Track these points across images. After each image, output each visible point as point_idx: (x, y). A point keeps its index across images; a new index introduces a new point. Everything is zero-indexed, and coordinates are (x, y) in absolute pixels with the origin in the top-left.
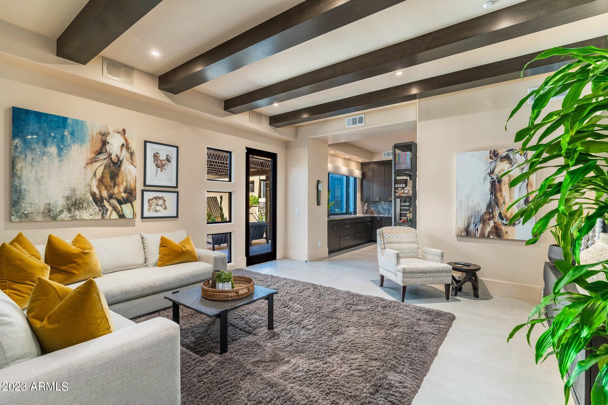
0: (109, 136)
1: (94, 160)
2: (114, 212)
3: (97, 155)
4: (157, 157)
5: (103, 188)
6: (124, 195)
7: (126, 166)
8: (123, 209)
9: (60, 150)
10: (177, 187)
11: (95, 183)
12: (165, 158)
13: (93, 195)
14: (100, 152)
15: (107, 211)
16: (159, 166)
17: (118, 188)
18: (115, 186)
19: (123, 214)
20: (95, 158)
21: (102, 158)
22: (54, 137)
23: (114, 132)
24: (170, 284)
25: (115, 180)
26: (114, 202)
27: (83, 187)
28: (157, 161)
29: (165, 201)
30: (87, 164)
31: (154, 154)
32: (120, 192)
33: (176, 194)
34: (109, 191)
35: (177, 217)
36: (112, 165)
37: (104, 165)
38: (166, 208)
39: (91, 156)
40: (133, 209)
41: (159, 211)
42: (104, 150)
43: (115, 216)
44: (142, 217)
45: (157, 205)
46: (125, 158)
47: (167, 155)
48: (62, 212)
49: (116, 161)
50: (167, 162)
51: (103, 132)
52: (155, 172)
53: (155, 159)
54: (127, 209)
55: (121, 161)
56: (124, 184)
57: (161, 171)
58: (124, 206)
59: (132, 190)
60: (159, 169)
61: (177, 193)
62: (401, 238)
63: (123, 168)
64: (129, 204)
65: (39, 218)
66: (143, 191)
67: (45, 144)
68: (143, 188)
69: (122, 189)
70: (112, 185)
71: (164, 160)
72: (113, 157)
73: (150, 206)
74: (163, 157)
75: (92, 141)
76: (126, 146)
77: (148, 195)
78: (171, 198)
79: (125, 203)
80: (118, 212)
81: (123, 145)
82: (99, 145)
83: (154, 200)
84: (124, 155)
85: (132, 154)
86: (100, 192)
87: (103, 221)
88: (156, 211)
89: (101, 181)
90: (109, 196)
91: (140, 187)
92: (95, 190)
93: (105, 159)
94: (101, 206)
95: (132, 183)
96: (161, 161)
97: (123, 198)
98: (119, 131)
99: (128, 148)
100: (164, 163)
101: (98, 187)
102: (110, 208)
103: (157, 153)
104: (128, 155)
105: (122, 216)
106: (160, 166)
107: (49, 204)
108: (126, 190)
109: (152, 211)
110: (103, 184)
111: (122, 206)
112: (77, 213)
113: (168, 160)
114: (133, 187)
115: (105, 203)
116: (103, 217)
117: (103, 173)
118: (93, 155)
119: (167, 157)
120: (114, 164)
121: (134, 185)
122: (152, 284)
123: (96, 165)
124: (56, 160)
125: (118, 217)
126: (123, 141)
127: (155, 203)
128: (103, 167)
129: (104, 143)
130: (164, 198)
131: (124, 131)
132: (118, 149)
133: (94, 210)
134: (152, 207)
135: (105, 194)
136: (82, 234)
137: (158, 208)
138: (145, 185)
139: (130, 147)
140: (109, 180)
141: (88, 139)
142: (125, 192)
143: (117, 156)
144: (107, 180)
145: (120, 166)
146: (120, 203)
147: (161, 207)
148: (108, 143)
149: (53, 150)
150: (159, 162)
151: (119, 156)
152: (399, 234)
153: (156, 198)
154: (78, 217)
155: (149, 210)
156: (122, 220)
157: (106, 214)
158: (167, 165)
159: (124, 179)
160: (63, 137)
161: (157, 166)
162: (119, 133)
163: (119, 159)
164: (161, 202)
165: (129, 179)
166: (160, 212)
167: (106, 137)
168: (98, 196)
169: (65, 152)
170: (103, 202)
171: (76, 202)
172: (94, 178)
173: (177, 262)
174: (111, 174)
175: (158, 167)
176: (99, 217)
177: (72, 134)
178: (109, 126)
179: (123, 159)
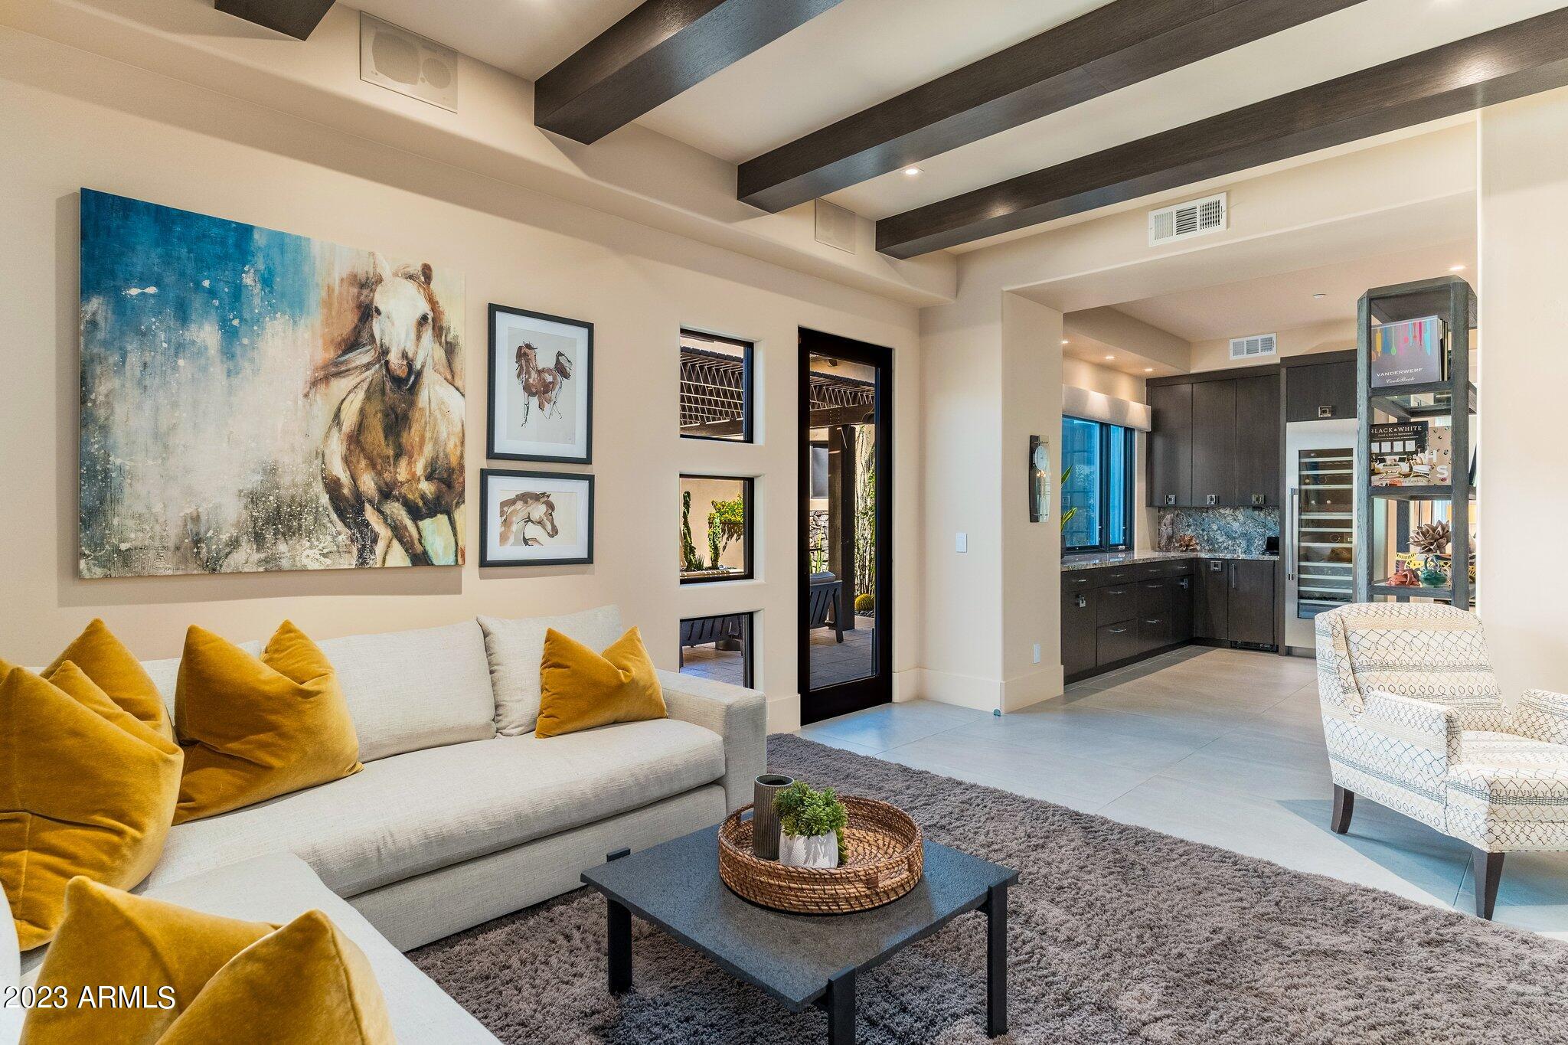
0: (379, 288)
1: (334, 370)
2: (396, 543)
3: (345, 353)
4: (528, 361)
5: (363, 463)
6: (427, 487)
7: (434, 391)
8: (424, 534)
9: (230, 334)
10: (588, 460)
11: (336, 448)
12: (551, 364)
13: (333, 487)
14: (352, 344)
15: (375, 541)
16: (534, 390)
17: (409, 463)
18: (398, 456)
19: (425, 553)
20: (336, 364)
21: (358, 363)
22: (212, 293)
23: (396, 275)
24: (583, 805)
25: (398, 435)
26: (396, 509)
27: (299, 460)
28: (528, 373)
29: (551, 506)
30: (315, 383)
31: (520, 348)
32: (414, 479)
33: (585, 484)
34: (379, 474)
35: (589, 560)
36: (388, 385)
37: (365, 386)
38: (554, 532)
39: (324, 354)
40: (455, 535)
41: (535, 540)
42: (365, 335)
43: (398, 557)
44: (484, 563)
45: (529, 520)
46: (429, 361)
47: (560, 354)
48: (234, 544)
49: (402, 373)
50: (559, 378)
51: (362, 277)
52: (522, 410)
53: (521, 366)
54: (435, 534)
55: (419, 374)
56: (428, 450)
57: (541, 407)
58: (426, 524)
59: (451, 471)
60: (534, 401)
61: (591, 479)
62: (1424, 649)
63: (423, 398)
64: (442, 518)
65: (165, 566)
66: (485, 474)
67: (183, 315)
68: (485, 464)
69: (420, 468)
70: (391, 452)
71: (549, 371)
72: (394, 358)
73: (506, 523)
74: (544, 359)
75: (328, 304)
76: (432, 322)
77: (502, 489)
78: (569, 496)
79: (432, 514)
80: (407, 546)
81: (424, 318)
82: (350, 320)
83: (519, 505)
84: (427, 352)
85: (450, 349)
86: (354, 478)
87: (363, 576)
88: (526, 542)
89: (356, 440)
90: (380, 491)
91: (475, 461)
92: (339, 470)
93: (367, 366)
94: (358, 525)
95: (451, 445)
96: (540, 372)
97: (423, 497)
98: (411, 270)
99: (439, 330)
100: (549, 379)
101: (347, 461)
102: (384, 532)
103: (528, 346)
104: (440, 353)
105: (420, 559)
106: (540, 389)
107: (196, 519)
108: (434, 471)
109: (512, 539)
110: (363, 450)
111: (420, 523)
112: (282, 547)
113: (561, 370)
114: (454, 461)
115: (370, 514)
116: (362, 561)
117: (362, 412)
118: (331, 354)
119: (558, 360)
120: (398, 381)
121: (458, 453)
122: (527, 809)
123: (341, 385)
124: (218, 370)
125: (407, 563)
126: (424, 307)
127: (523, 514)
128: (361, 395)
129: (367, 312)
130: (548, 496)
131: (427, 271)
132: (407, 335)
133: (334, 538)
134: (514, 528)
135: (368, 484)
136: (297, 625)
137: (532, 531)
138: (491, 454)
139: (444, 325)
140: (381, 436)
141: (315, 298)
142: (429, 478)
143: (405, 355)
144: (376, 435)
145: (413, 390)
146: (416, 514)
147: (539, 527)
148: (378, 312)
149: (206, 334)
150: (534, 375)
151: (410, 355)
152: (1415, 632)
153: (525, 497)
154: (285, 563)
155: (503, 538)
156: (422, 572)
157: (372, 551)
158: (558, 386)
159: (428, 435)
160: (238, 293)
161: (527, 388)
162: (411, 277)
163: (410, 366)
164: (539, 511)
165: (444, 435)
166: (536, 546)
167: (373, 291)
168: (346, 491)
169: (245, 341)
170: (360, 511)
171: (278, 509)
172: (335, 430)
173: (600, 720)
174: (387, 416)
175: (531, 394)
176: (350, 561)
177: (267, 281)
178: (379, 256)
179: (423, 366)
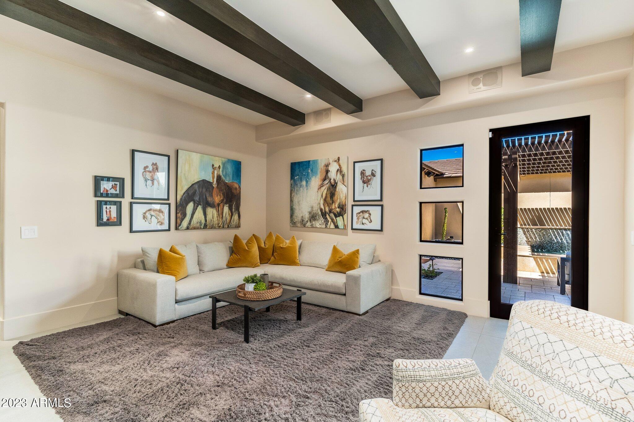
0: (330, 166)
1: (322, 185)
2: (332, 222)
3: (323, 182)
4: (364, 174)
5: (326, 205)
6: (338, 210)
7: (340, 187)
8: (337, 221)
9: (307, 182)
10: (381, 200)
11: (322, 202)
12: (370, 174)
13: (321, 210)
14: (324, 180)
15: (328, 222)
16: (365, 182)
17: (335, 204)
18: (333, 203)
19: (337, 225)
20: (322, 184)
21: (326, 183)
22: (305, 175)
23: (333, 162)
25: (333, 198)
26: (332, 215)
27: (316, 205)
28: (364, 178)
29: (370, 214)
30: (319, 189)
31: (361, 171)
32: (335, 208)
33: (380, 207)
34: (329, 207)
35: (381, 230)
36: (331, 187)
37: (327, 188)
38: (371, 221)
39: (320, 183)
40: (344, 221)
41: (365, 223)
42: (327, 177)
43: (332, 226)
44: (352, 229)
45: (364, 218)
46: (339, 180)
47: (373, 170)
48: (307, 221)
49: (333, 184)
50: (372, 177)
51: (326, 165)
52: (362, 188)
53: (362, 176)
54: (339, 220)
55: (337, 183)
56: (338, 201)
57: (367, 186)
58: (338, 218)
59: (343, 206)
60: (366, 185)
61: (382, 206)
63: (337, 190)
64: (341, 217)
65: (299, 225)
66: (353, 206)
67: (301, 181)
68: (353, 203)
69: (337, 206)
70: (331, 202)
71: (369, 176)
72: (332, 181)
73: (358, 219)
74: (368, 173)
75: (321, 172)
76: (340, 171)
77: (357, 210)
78: (375, 212)
79: (339, 216)
80: (334, 224)
81: (338, 170)
82: (324, 174)
83: (361, 214)
84: (339, 177)
85: (343, 176)
86: (325, 208)
87: (326, 230)
88: (363, 224)
89: (325, 200)
90: (329, 211)
91: (350, 202)
92: (322, 207)
93: (327, 184)
94: (325, 218)
95: (343, 199)
96: (367, 177)
97: (337, 212)
98: (336, 160)
99: (341, 172)
100: (370, 178)
101: (324, 205)
102: (330, 220)
103: (364, 170)
104: (341, 177)
105: (337, 227)
106: (366, 181)
107: (303, 217)
108: (339, 206)
109: (359, 223)
110: (326, 202)
111: (337, 218)
112: (314, 223)
113: (373, 175)
114: (344, 203)
115: (328, 216)
116: (326, 227)
117: (326, 194)
118: (321, 182)
119: (372, 172)
120: (333, 186)
121: (345, 201)
123: (323, 188)
124: (305, 189)
125: (334, 227)
126: (338, 167)
127: (362, 216)
128: (326, 190)
129: (327, 172)
130: (369, 211)
131: (339, 159)
132: (335, 174)
133: (321, 221)
134: (360, 220)
135: (327, 210)
137: (365, 221)
138: (354, 201)
139: (342, 170)
140: (330, 198)
141: (319, 171)
142: (338, 208)
143: (334, 180)
144: (329, 199)
145: (336, 187)
146: (336, 216)
147: (366, 220)
148: (329, 171)
149: (304, 183)
150: (365, 178)
151: (335, 179)
153: (363, 212)
154: (314, 226)
155: (357, 223)
156: (337, 230)
157: (328, 224)
158: (372, 179)
159: (338, 197)
160: (308, 173)
161: (364, 182)
162: (335, 161)
163: (335, 182)
164: (366, 215)
165: (342, 197)
166: (366, 225)
167: (328, 167)
168: (323, 211)
169: (309, 183)
170: (326, 216)
171: (313, 215)
172: (322, 198)
174: (330, 194)
175: (365, 183)
176: (324, 226)
177: (312, 171)
178: (330, 158)
179: (338, 181)
